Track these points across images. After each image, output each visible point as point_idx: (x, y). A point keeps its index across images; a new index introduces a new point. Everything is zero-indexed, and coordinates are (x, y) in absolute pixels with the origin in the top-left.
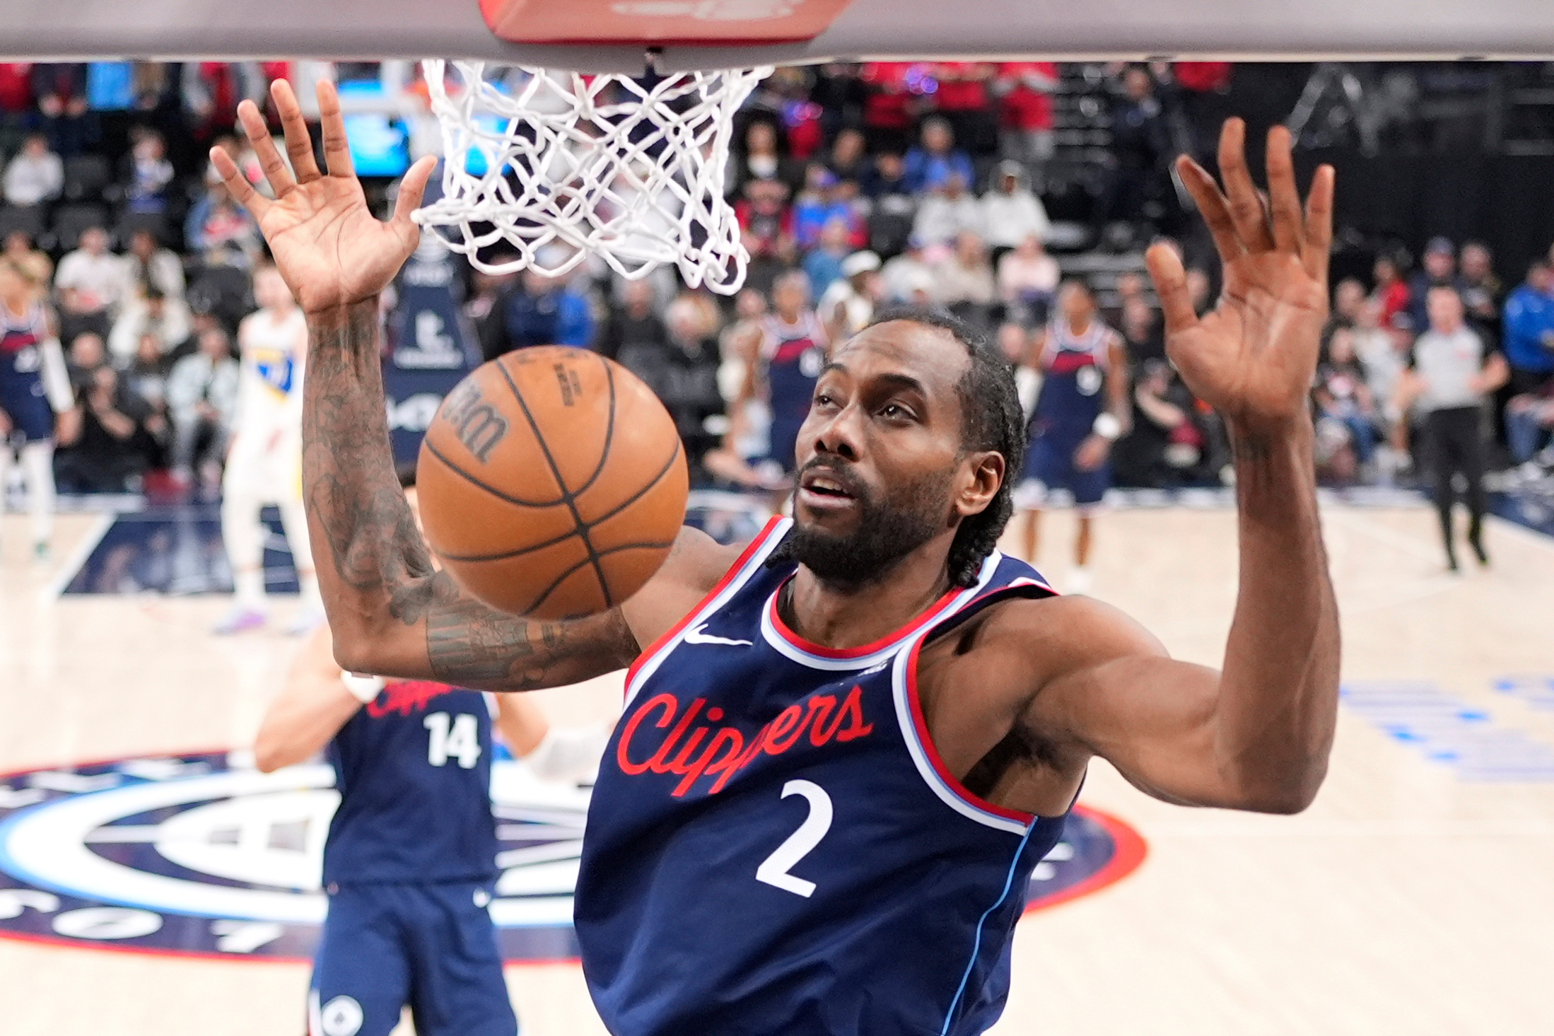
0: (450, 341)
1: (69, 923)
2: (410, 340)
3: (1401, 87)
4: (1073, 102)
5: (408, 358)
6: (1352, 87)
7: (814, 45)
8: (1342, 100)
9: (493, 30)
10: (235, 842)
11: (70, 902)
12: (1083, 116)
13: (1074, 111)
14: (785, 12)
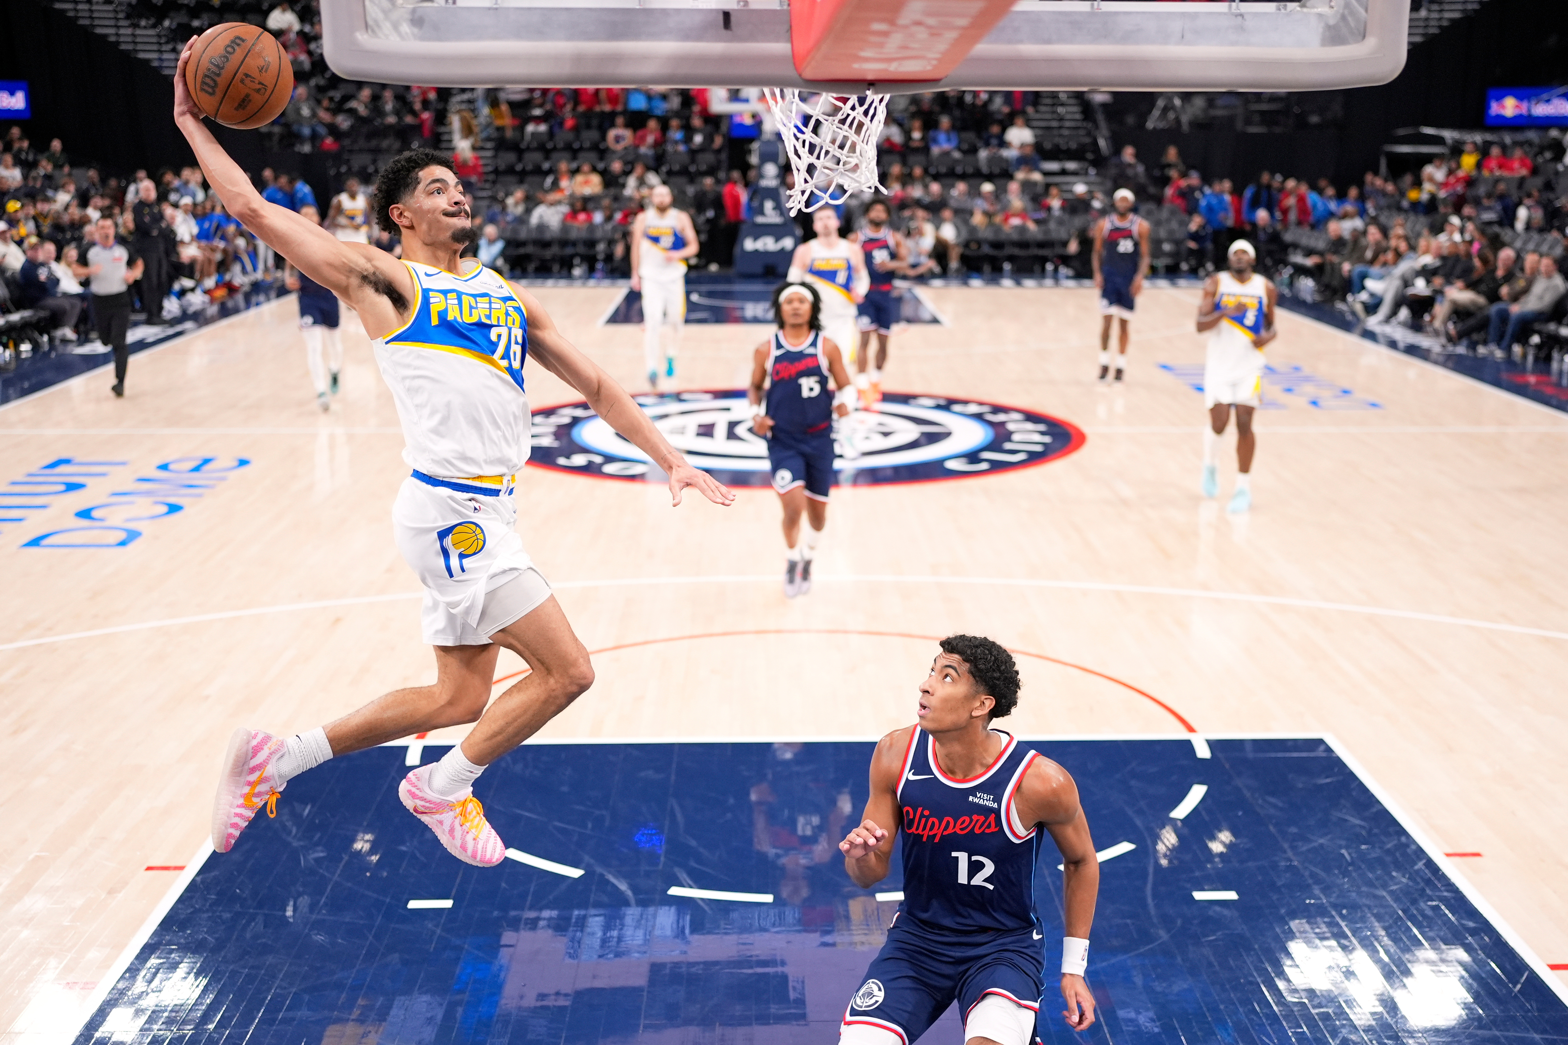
0: (779, 212)
1: (609, 468)
2: (761, 212)
3: (1199, 103)
4: (1055, 108)
5: (760, 220)
6: (1177, 102)
7: (942, 83)
8: (1173, 108)
9: (800, 75)
10: (682, 433)
11: (610, 459)
12: (1058, 114)
14: (929, 68)
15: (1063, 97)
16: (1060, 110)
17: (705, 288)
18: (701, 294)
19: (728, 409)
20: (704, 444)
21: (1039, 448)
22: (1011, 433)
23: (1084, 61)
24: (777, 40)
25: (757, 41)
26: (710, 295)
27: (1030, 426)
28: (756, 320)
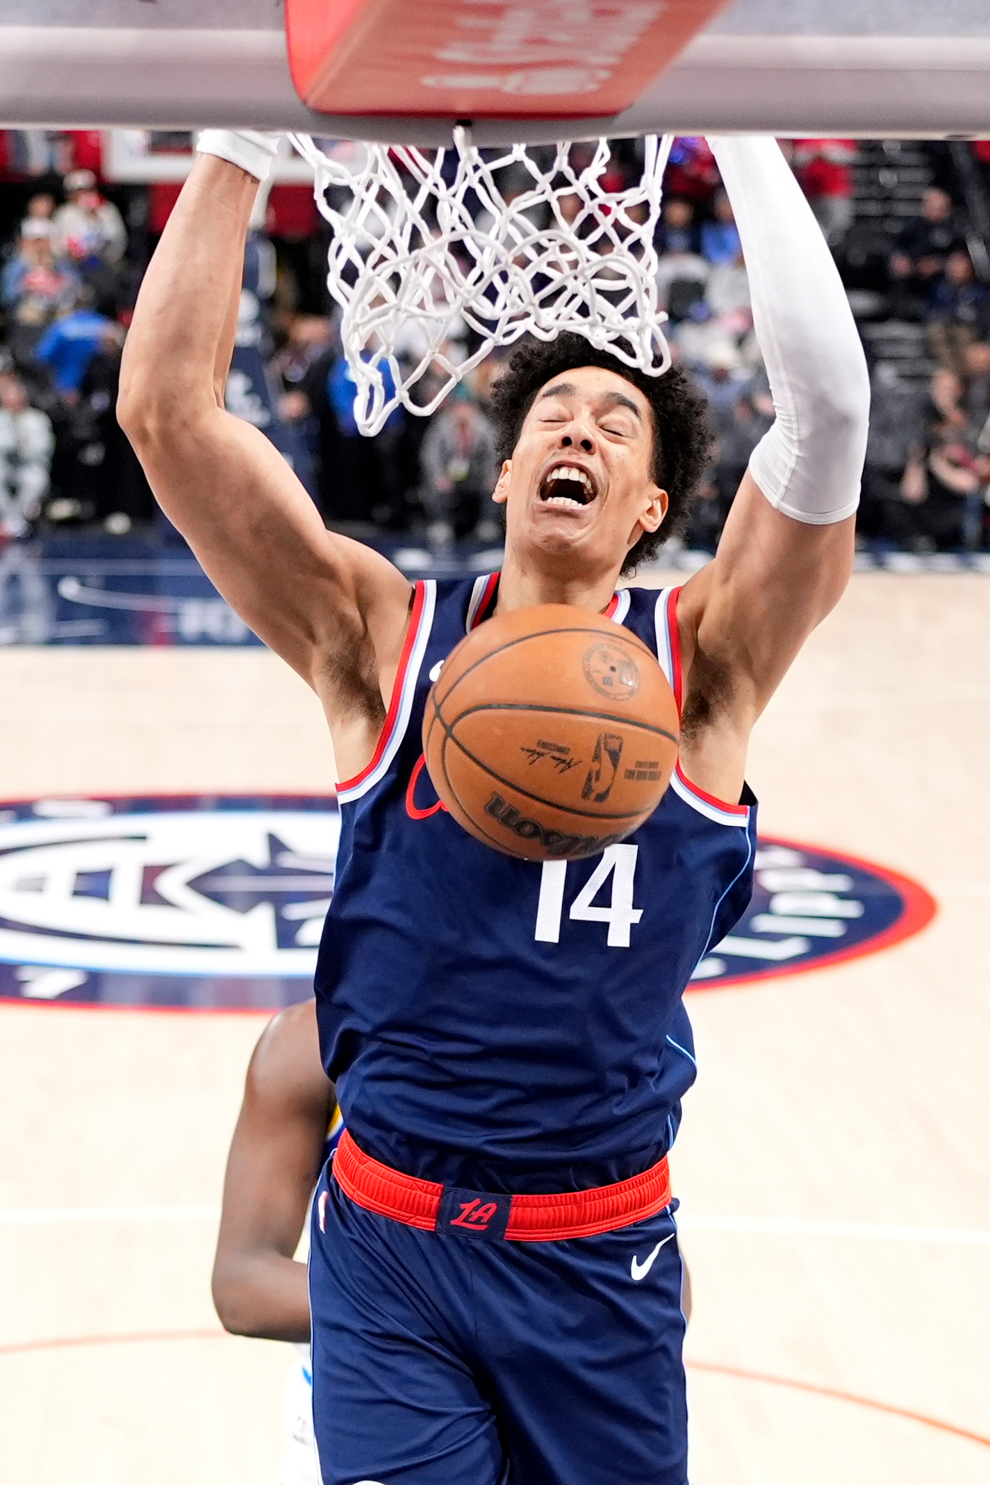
0: (258, 400)
4: (873, 174)
7: (621, 120)
9: (305, 102)
10: (43, 890)
12: (882, 187)
13: (874, 182)
14: (592, 87)
15: (893, 151)
16: (887, 178)
17: (95, 569)
18: (83, 581)
19: (143, 838)
20: (88, 915)
21: (833, 930)
22: (769, 896)
23: (935, 72)
24: (255, 22)
25: (211, 25)
26: (113, 584)
27: (813, 879)
28: (205, 641)
